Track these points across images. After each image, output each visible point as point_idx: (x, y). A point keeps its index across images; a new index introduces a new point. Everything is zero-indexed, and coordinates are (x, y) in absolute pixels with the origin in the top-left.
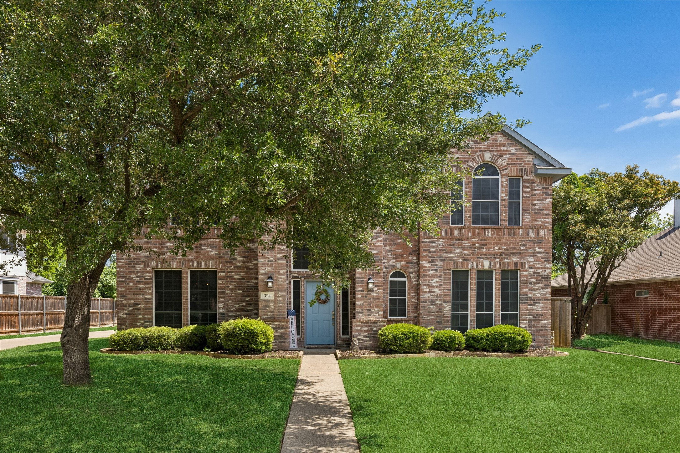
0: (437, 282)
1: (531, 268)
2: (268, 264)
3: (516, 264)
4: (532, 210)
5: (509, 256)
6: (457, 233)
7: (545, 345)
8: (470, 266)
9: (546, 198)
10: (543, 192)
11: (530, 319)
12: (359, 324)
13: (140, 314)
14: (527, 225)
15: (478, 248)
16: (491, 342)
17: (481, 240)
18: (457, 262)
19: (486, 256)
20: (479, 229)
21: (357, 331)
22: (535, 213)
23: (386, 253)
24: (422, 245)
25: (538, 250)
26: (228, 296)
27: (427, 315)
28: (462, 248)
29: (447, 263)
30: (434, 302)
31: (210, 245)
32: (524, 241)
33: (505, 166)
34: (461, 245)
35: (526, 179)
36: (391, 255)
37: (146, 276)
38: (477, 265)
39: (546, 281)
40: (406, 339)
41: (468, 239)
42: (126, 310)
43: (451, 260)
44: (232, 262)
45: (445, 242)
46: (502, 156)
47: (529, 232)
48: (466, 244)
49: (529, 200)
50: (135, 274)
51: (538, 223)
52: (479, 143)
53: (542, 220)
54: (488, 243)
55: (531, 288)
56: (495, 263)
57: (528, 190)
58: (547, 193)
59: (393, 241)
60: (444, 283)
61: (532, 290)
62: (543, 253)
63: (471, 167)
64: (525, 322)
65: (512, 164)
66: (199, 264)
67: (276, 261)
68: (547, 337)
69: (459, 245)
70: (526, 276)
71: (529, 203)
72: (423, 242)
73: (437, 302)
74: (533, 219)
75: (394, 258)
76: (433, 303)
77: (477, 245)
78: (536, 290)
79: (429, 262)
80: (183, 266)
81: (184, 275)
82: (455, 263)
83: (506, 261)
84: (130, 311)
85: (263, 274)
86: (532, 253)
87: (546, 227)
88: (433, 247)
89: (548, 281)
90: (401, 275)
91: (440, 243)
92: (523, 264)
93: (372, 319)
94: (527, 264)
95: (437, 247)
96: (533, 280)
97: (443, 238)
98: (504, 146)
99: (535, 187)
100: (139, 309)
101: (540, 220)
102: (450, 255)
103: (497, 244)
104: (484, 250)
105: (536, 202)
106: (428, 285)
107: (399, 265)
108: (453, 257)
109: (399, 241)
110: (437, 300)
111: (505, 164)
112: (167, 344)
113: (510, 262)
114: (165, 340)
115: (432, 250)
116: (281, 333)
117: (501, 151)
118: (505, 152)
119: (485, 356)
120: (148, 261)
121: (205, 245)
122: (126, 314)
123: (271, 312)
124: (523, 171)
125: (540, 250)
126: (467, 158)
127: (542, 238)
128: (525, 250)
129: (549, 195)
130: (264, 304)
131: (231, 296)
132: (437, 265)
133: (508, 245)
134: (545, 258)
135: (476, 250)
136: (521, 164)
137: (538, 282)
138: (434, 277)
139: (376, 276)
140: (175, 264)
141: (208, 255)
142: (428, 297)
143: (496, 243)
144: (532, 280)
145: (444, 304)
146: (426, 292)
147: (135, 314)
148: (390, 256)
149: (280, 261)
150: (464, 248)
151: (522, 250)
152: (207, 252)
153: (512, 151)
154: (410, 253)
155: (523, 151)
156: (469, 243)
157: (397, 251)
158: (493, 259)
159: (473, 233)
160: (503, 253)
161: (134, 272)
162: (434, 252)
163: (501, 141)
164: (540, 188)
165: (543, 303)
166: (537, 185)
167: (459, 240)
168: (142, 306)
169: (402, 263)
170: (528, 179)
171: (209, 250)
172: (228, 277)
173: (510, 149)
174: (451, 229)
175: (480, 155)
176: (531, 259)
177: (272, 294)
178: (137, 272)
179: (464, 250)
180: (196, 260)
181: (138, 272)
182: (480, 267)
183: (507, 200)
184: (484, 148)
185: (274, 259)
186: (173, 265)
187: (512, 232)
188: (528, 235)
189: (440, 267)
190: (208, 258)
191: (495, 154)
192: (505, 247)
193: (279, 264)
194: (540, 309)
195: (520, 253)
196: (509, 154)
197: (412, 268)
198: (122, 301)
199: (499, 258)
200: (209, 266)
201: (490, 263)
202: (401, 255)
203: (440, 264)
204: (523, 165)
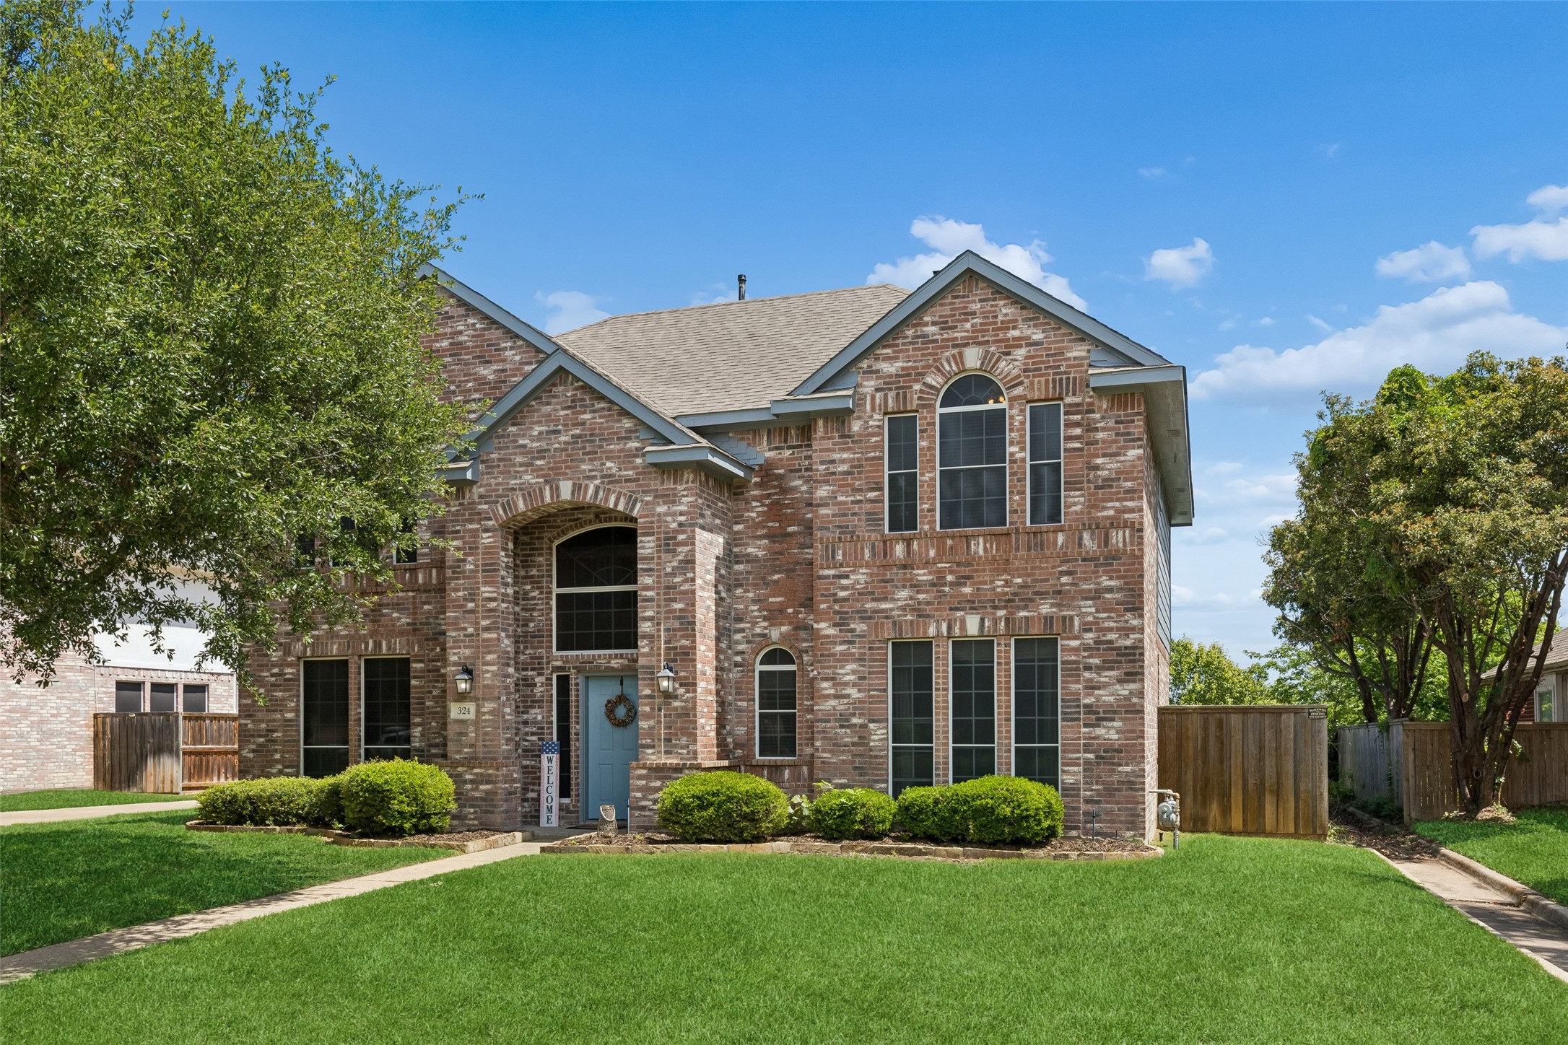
0: (854, 672)
1: (1090, 630)
2: (464, 641)
3: (1049, 620)
4: (1089, 481)
5: (1032, 600)
6: (899, 549)
7: (1128, 829)
8: (932, 631)
9: (1127, 448)
10: (1117, 434)
11: (1087, 762)
12: (644, 772)
13: (276, 751)
14: (1077, 520)
15: (951, 584)
16: (943, 819)
17: (958, 564)
18: (901, 623)
19: (972, 605)
20: (953, 537)
21: (640, 789)
22: (1097, 487)
23: (746, 607)
24: (819, 584)
25: (1106, 582)
26: (430, 713)
27: (830, 751)
28: (911, 586)
29: (877, 624)
30: (848, 720)
31: (398, 605)
32: (1068, 561)
33: (1018, 376)
34: (911, 580)
35: (1070, 405)
36: (759, 610)
37: (285, 674)
38: (950, 628)
39: (1130, 661)
40: (702, 807)
41: (926, 563)
42: (253, 743)
43: (887, 618)
44: (436, 639)
45: (871, 575)
46: (1008, 354)
47: (1081, 538)
48: (923, 575)
49: (1082, 456)
50: (269, 670)
51: (1105, 513)
52: (951, 328)
53: (1117, 504)
54: (977, 571)
55: (1091, 680)
56: (995, 622)
57: (1078, 431)
58: (1128, 434)
59: (764, 578)
60: (870, 673)
61: (1091, 687)
62: (1120, 589)
63: (931, 387)
64: (1075, 769)
65: (1036, 370)
66: (378, 645)
67: (478, 635)
68: (1135, 809)
69: (905, 580)
70: (1076, 650)
71: (1080, 463)
72: (820, 577)
73: (855, 720)
74: (1093, 505)
75: (765, 618)
76: (844, 721)
77: (950, 578)
78: (1105, 686)
79: (835, 625)
80: (350, 652)
81: (352, 669)
82: (894, 623)
83: (1023, 614)
84: (260, 745)
85: (455, 664)
86: (1090, 590)
87: (1125, 521)
88: (844, 588)
89: (1134, 661)
90: (785, 657)
91: (860, 577)
92: (1067, 621)
93: (672, 761)
94: (1076, 619)
95: (853, 588)
96: (1096, 661)
97: (867, 566)
98: (1014, 328)
99: (1096, 421)
100: (274, 741)
101: (1110, 504)
102: (884, 606)
103: (999, 572)
104: (967, 590)
105: (1099, 461)
106: (833, 679)
107: (775, 634)
108: (892, 610)
109: (776, 577)
110: (854, 715)
111: (1016, 372)
112: (288, 813)
113: (1033, 617)
114: (283, 804)
115: (842, 594)
116: (487, 792)
117: (1008, 340)
118: (1018, 343)
119: (920, 853)
120: (290, 644)
121: (388, 605)
122: (254, 751)
123: (472, 746)
124: (1064, 385)
125: (1112, 583)
126: (923, 367)
127: (1117, 551)
128: (1072, 584)
129: (1134, 440)
130: (457, 728)
131: (435, 713)
132: (853, 630)
133: (1028, 575)
134: (1128, 603)
135: (947, 589)
136: (1059, 367)
137: (1107, 665)
138: (847, 661)
139: (682, 660)
140: (335, 647)
141: (393, 625)
142: (834, 708)
143: (997, 570)
144: (1091, 661)
145: (871, 726)
146: (828, 697)
147: (268, 751)
148: (756, 614)
149: (486, 635)
150: (917, 587)
151: (1063, 585)
152: (393, 619)
153: (1035, 337)
154: (801, 605)
155: (1063, 335)
156: (930, 573)
157: (771, 600)
158: (989, 610)
159: (938, 550)
160: (1015, 594)
161: (267, 665)
162: (846, 600)
163: (1006, 315)
164: (1111, 423)
165: (1122, 719)
166: (1103, 418)
167: (905, 567)
168: (280, 734)
169: (784, 629)
170: (1078, 405)
171: (395, 615)
172: (429, 671)
173: (1028, 332)
174: (885, 542)
175: (954, 356)
176: (1089, 607)
177: (472, 706)
178: (272, 665)
179: (918, 592)
180: (371, 638)
181: (274, 666)
182: (957, 631)
183: (1023, 460)
184: (963, 338)
185: (476, 629)
186: (332, 650)
187: (1037, 541)
188: (1080, 545)
189: (860, 636)
190: (393, 632)
191: (992, 349)
192: (1019, 580)
193: (484, 640)
194: (1116, 737)
195: (1059, 592)
196: (1028, 345)
197: (806, 641)
198: (246, 725)
199: (1005, 607)
200: (395, 649)
201: (982, 620)
202: (782, 611)
203: (860, 627)
204: (1062, 369)
